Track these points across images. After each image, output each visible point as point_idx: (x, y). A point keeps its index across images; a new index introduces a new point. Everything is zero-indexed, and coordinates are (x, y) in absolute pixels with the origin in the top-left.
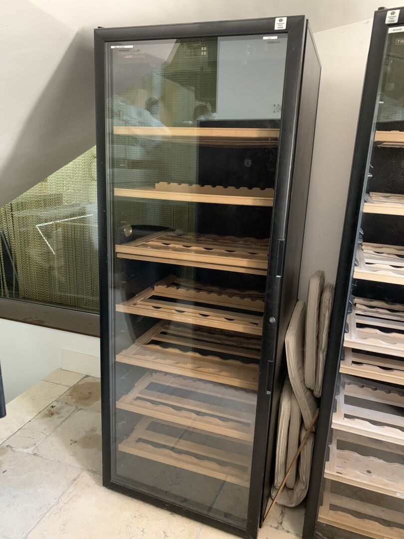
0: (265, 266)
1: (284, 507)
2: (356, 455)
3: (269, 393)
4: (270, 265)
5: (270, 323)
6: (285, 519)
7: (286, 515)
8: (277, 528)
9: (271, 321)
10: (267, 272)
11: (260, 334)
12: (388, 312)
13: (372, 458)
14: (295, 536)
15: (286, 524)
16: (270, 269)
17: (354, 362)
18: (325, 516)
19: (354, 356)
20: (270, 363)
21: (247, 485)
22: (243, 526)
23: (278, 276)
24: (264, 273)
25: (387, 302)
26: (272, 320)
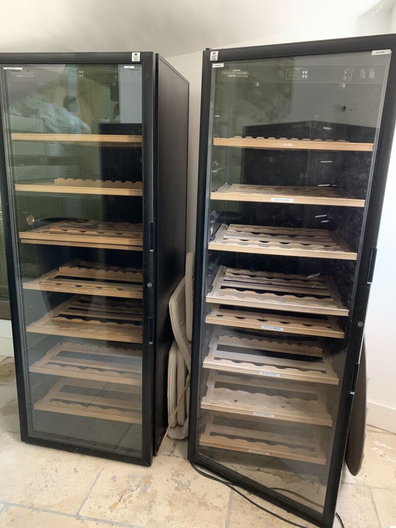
0: (141, 244)
1: (177, 440)
2: (228, 390)
3: (151, 343)
4: (145, 242)
5: (149, 288)
6: (176, 449)
7: (177, 446)
8: (169, 456)
9: (148, 286)
10: (142, 248)
11: (141, 297)
12: (249, 277)
14: (182, 460)
15: (177, 452)
16: (145, 245)
17: (218, 316)
18: (205, 440)
19: (219, 311)
20: (150, 319)
21: (139, 421)
22: (139, 455)
23: (151, 250)
24: (141, 249)
25: (251, 271)
26: (150, 285)
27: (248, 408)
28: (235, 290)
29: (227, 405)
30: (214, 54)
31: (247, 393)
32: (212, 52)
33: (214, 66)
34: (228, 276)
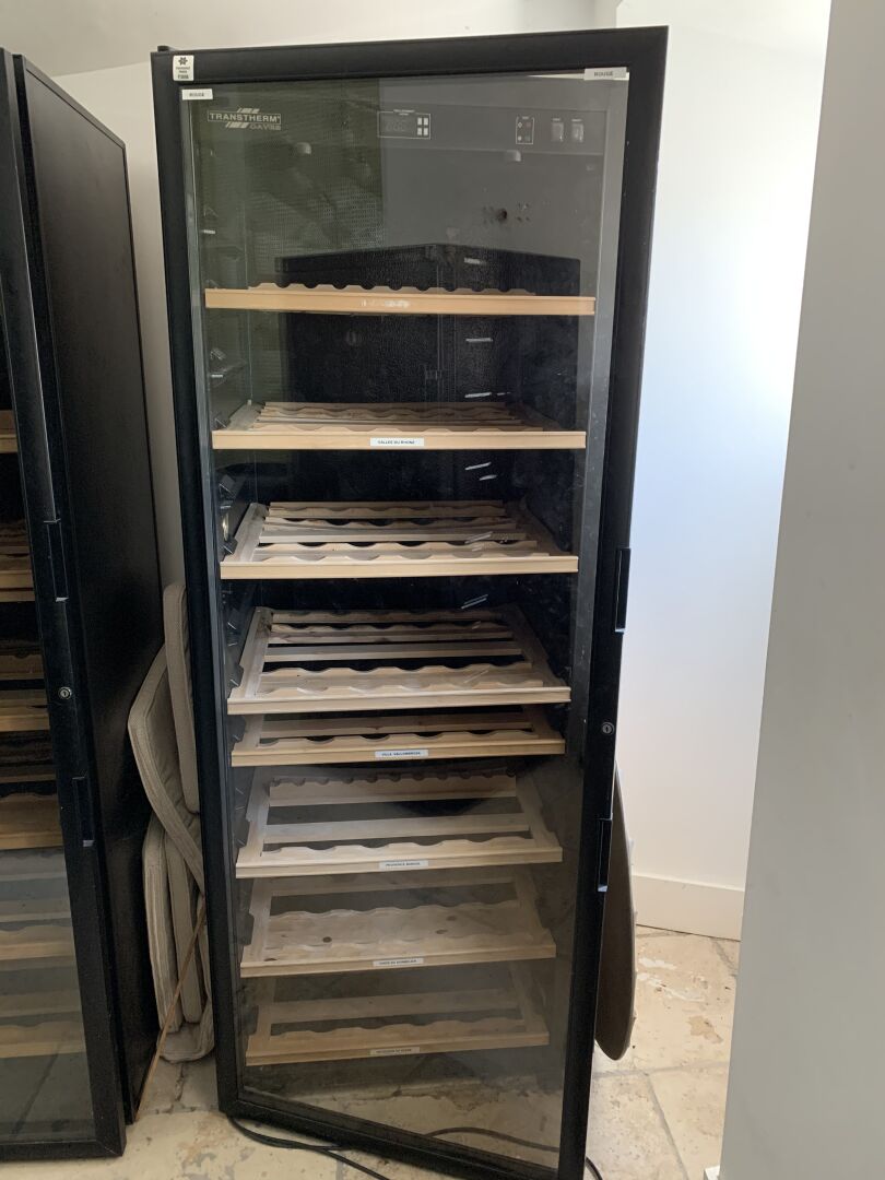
0: (29, 582)
1: (186, 1063)
2: (306, 915)
3: (87, 843)
4: (38, 578)
5: (64, 701)
6: (187, 1086)
7: (190, 1079)
8: (169, 1111)
9: (63, 695)
10: (33, 593)
11: (45, 725)
12: (331, 630)
13: (334, 913)
14: (207, 1114)
15: (189, 1098)
16: (42, 586)
17: (263, 741)
18: (261, 1050)
19: (264, 729)
20: (78, 781)
21: (79, 1046)
22: (89, 1133)
23: (59, 599)
24: (30, 597)
25: (335, 611)
26: (66, 692)
27: (358, 953)
28: (301, 672)
29: (307, 955)
30: (183, 61)
31: (352, 913)
32: (176, 59)
33: (187, 94)
34: (280, 635)
